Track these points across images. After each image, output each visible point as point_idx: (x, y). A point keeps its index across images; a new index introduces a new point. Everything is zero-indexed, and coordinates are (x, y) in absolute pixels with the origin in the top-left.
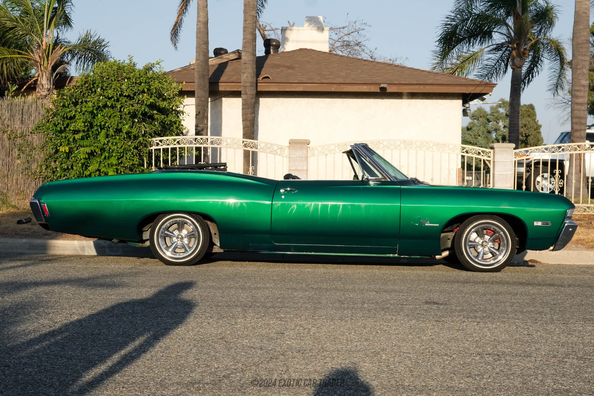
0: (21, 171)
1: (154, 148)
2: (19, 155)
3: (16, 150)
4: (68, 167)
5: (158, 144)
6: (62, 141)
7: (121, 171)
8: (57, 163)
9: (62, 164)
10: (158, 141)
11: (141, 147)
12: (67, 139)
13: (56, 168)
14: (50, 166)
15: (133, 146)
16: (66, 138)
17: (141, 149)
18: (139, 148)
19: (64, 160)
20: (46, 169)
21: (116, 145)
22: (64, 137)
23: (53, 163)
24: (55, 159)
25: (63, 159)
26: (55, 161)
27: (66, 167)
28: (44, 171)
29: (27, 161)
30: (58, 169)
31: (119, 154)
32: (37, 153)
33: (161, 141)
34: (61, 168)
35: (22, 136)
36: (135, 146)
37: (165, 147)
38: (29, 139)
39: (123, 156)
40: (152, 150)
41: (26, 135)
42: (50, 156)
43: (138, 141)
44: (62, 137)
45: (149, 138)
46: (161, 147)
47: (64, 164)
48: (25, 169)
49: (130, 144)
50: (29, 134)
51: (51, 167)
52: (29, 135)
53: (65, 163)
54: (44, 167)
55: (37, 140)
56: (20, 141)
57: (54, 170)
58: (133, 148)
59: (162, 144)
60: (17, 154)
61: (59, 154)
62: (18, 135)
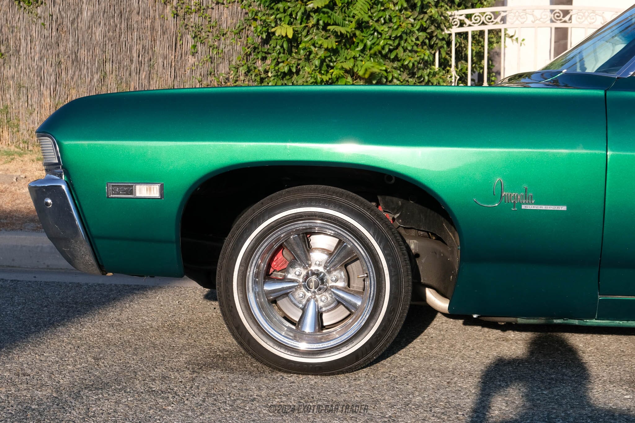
0: (199, 78)
1: (455, 30)
2: (195, 46)
3: (189, 37)
4: (290, 70)
5: (462, 24)
6: (278, 16)
7: (393, 77)
8: (268, 61)
9: (278, 63)
10: (463, 18)
11: (433, 28)
12: (289, 12)
13: (266, 72)
14: (255, 68)
15: (418, 27)
16: (285, 11)
17: (432, 32)
18: (429, 31)
19: (282, 55)
20: (246, 74)
21: (385, 22)
22: (282, 10)
23: (259, 63)
24: (264, 55)
25: (279, 53)
26: (264, 59)
27: (286, 69)
28: (242, 78)
29: (211, 58)
30: (270, 74)
31: (391, 42)
32: (228, 42)
33: (469, 16)
34: (277, 71)
35: (199, 10)
36: (422, 25)
37: (477, 28)
38: (214, 14)
39: (399, 44)
40: (450, 35)
41: (208, 7)
42: (255, 48)
43: (426, 17)
44: (278, 9)
45: (447, 9)
46: (470, 30)
47: (281, 65)
48: (206, 73)
49: (412, 21)
50: (214, 5)
51: (257, 71)
52: (212, 8)
53: (283, 62)
54: (242, 70)
55: (229, 18)
56: (197, 18)
57: (263, 76)
58: (418, 30)
59: (471, 23)
60: (190, 45)
61: (273, 43)
62: (193, 8)
